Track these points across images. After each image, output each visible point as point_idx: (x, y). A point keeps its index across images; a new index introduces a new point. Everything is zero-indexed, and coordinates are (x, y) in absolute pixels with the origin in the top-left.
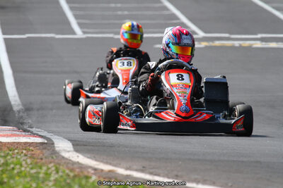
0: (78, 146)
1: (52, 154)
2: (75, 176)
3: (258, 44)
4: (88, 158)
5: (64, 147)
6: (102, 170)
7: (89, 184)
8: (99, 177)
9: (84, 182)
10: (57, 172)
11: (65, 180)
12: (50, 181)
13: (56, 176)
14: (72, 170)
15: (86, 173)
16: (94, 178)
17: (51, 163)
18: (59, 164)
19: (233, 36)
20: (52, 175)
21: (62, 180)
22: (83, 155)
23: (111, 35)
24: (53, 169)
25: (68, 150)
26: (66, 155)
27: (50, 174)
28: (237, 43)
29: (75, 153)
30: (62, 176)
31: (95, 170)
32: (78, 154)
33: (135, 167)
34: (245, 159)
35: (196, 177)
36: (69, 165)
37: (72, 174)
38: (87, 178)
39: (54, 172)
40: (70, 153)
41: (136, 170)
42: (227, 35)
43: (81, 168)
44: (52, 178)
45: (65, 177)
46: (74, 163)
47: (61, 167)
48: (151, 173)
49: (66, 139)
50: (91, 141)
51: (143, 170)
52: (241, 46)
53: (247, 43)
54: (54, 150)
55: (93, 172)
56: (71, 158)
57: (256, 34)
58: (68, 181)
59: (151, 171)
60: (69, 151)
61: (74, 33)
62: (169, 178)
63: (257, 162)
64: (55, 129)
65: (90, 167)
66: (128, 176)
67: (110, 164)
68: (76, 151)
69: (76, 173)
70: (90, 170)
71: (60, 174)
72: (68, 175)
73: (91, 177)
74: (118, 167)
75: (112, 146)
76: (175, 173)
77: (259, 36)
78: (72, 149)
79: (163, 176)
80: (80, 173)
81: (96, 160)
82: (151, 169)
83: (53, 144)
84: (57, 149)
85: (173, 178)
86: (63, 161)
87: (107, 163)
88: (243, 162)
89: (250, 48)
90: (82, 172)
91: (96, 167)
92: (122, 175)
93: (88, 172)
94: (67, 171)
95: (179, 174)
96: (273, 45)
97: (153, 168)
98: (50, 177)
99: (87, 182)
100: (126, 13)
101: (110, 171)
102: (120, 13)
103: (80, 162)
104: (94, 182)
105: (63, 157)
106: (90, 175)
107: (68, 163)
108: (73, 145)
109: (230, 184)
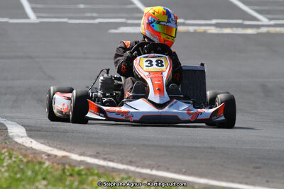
0: (32, 131)
1: (5, 139)
2: (28, 162)
3: (213, 30)
4: (42, 143)
5: (17, 132)
6: (56, 156)
7: (42, 170)
8: (53, 163)
9: (37, 167)
10: (11, 158)
11: (18, 166)
12: (3, 167)
13: (9, 161)
14: (25, 156)
15: (40, 159)
16: (47, 164)
17: (4, 148)
18: (13, 150)
19: (188, 22)
20: (6, 160)
21: (15, 165)
22: (36, 140)
23: (65, 20)
24: (7, 154)
25: (22, 135)
26: (19, 140)
27: (3, 160)
28: (191, 29)
29: (28, 138)
30: (15, 162)
31: (49, 155)
32: (31, 140)
33: (89, 153)
34: (199, 145)
35: (150, 162)
36: (23, 151)
37: (25, 160)
38: (41, 163)
39: (7, 158)
40: (24, 139)
41: (90, 156)
42: (182, 21)
43: (34, 153)
44: (5, 164)
45: (18, 163)
46: (27, 149)
47: (15, 153)
48: (105, 159)
49: (19, 124)
50: (44, 126)
51: (96, 156)
52: (195, 33)
53: (202, 29)
54: (7, 136)
55: (46, 157)
56: (24, 144)
57: (210, 19)
58: (22, 166)
59: (106, 156)
60: (22, 137)
62: (123, 164)
63: (212, 148)
64: (8, 115)
65: (44, 153)
66: (81, 162)
67: (64, 150)
68: (30, 136)
69: (29, 159)
70: (43, 155)
71: (13, 159)
72: (21, 161)
73: (44, 163)
74: (72, 153)
75: (66, 132)
76: (129, 159)
77: (214, 21)
78: (26, 135)
79: (117, 162)
80: (34, 159)
81: (49, 146)
82: (105, 154)
83: (7, 129)
84: (10, 134)
85: (127, 164)
86: (17, 147)
87: (60, 149)
88: (197, 147)
89: (205, 33)
90: (35, 157)
91: (50, 152)
92: (76, 161)
93: (42, 158)
94: (20, 157)
95: (133, 160)
96: (228, 31)
97: (107, 154)
98: (3, 163)
99: (41, 168)
101: (64, 157)
103: (34, 147)
104: (47, 168)
105: (17, 143)
106: (43, 160)
107: (21, 149)
108: (26, 130)
109: (184, 170)
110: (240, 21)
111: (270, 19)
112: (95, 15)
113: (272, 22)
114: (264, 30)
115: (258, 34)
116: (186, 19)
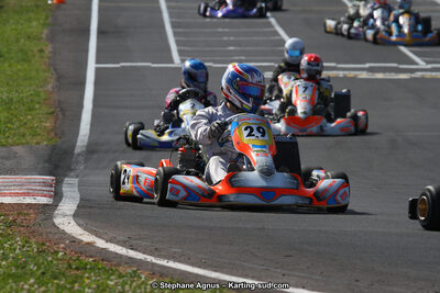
3: (364, 75)
19: (340, 66)
23: (210, 64)
28: (341, 74)
42: (333, 64)
52: (345, 77)
53: (352, 74)
57: (364, 63)
61: (172, 62)
77: (367, 65)
89: (354, 78)
96: (380, 76)
100: (232, 38)
102: (225, 38)
110: (395, 65)
111: (428, 63)
112: (243, 58)
113: (429, 66)
114: (418, 74)
115: (412, 79)
116: (338, 63)
